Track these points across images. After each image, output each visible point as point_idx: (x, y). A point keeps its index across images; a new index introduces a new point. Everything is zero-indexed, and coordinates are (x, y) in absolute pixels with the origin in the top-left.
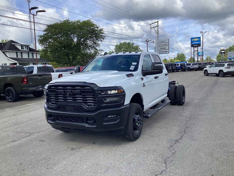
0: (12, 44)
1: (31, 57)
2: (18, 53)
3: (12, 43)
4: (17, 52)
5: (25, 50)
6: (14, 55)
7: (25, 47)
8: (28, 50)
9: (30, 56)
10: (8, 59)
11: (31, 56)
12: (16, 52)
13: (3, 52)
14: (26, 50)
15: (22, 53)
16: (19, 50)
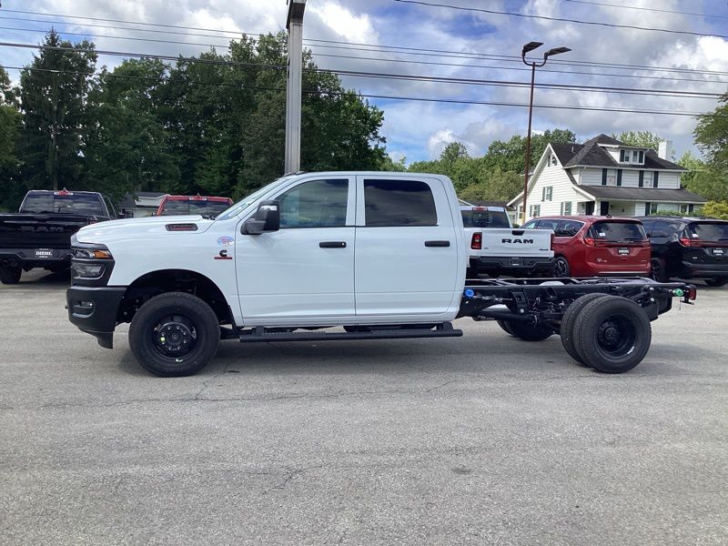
0: (600, 145)
1: (648, 183)
2: (609, 174)
3: (601, 143)
4: (605, 171)
5: (631, 162)
6: (595, 179)
7: (635, 154)
8: (641, 161)
9: (644, 181)
10: (577, 191)
11: (649, 181)
12: (604, 169)
13: (568, 171)
14: (635, 163)
15: (620, 172)
16: (612, 163)
